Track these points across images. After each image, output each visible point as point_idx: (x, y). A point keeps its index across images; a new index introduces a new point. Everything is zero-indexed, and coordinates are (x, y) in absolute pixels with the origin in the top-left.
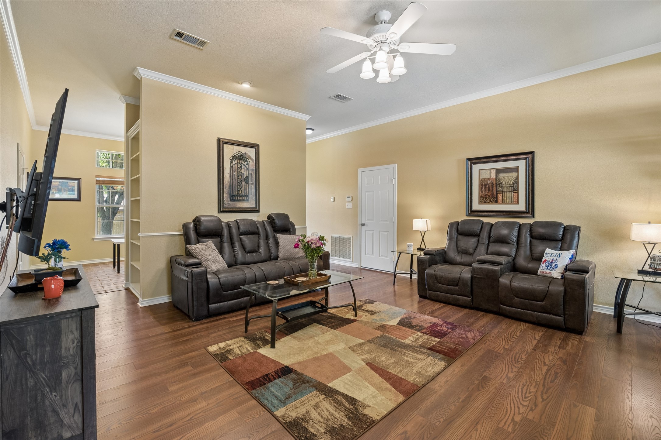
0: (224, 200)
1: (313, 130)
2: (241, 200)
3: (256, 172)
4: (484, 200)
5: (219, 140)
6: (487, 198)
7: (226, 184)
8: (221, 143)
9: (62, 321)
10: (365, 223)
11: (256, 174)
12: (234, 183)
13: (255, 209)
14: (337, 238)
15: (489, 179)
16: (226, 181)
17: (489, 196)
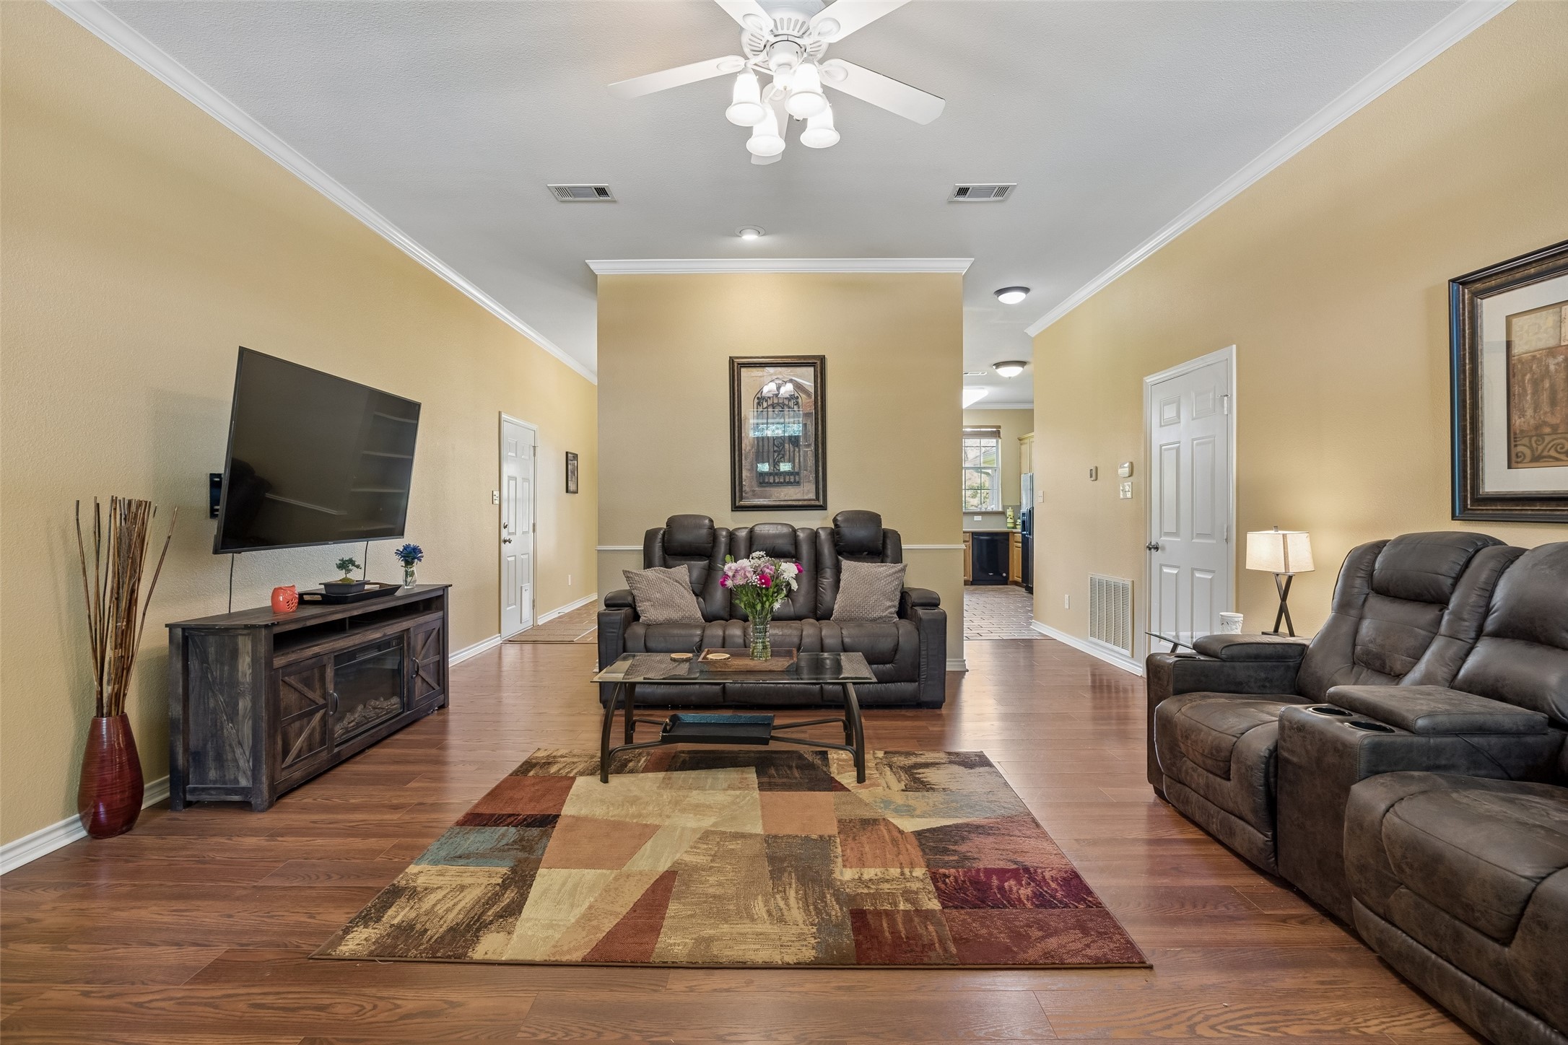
0: (744, 483)
1: (1026, 290)
2: (781, 483)
3: (816, 419)
4: (1531, 447)
5: (732, 360)
6: (1548, 439)
7: (747, 450)
8: (736, 367)
9: (240, 637)
10: (1163, 541)
11: (816, 424)
12: (766, 448)
13: (813, 503)
14: (1100, 583)
15: (1552, 352)
16: (748, 444)
17: (1555, 428)
